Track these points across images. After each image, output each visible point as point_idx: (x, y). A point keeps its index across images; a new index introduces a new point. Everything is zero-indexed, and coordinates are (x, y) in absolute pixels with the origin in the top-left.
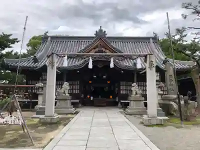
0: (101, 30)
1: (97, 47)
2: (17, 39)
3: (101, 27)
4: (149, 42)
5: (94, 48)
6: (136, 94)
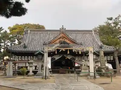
0: (63, 28)
1: (61, 38)
2: (2, 28)
3: (63, 26)
4: (92, 33)
5: (59, 39)
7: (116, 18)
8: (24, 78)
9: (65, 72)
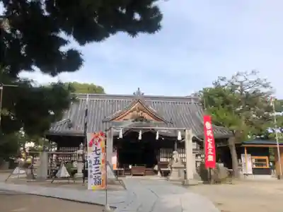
0: (139, 93)
3: (139, 89)
4: (190, 103)
5: (132, 111)
6: (177, 161)
7: (233, 77)
8: (68, 183)
9: (143, 173)
